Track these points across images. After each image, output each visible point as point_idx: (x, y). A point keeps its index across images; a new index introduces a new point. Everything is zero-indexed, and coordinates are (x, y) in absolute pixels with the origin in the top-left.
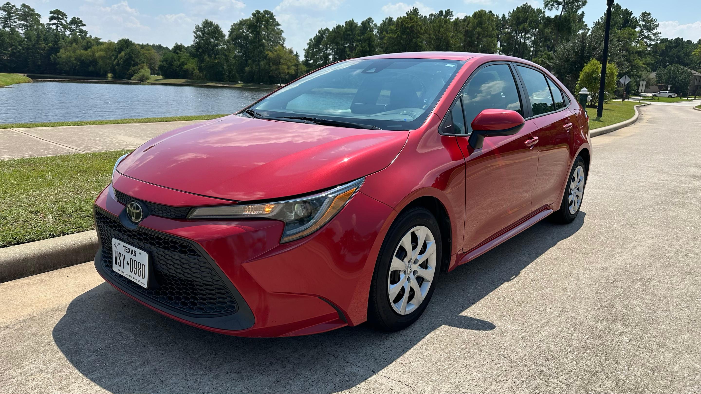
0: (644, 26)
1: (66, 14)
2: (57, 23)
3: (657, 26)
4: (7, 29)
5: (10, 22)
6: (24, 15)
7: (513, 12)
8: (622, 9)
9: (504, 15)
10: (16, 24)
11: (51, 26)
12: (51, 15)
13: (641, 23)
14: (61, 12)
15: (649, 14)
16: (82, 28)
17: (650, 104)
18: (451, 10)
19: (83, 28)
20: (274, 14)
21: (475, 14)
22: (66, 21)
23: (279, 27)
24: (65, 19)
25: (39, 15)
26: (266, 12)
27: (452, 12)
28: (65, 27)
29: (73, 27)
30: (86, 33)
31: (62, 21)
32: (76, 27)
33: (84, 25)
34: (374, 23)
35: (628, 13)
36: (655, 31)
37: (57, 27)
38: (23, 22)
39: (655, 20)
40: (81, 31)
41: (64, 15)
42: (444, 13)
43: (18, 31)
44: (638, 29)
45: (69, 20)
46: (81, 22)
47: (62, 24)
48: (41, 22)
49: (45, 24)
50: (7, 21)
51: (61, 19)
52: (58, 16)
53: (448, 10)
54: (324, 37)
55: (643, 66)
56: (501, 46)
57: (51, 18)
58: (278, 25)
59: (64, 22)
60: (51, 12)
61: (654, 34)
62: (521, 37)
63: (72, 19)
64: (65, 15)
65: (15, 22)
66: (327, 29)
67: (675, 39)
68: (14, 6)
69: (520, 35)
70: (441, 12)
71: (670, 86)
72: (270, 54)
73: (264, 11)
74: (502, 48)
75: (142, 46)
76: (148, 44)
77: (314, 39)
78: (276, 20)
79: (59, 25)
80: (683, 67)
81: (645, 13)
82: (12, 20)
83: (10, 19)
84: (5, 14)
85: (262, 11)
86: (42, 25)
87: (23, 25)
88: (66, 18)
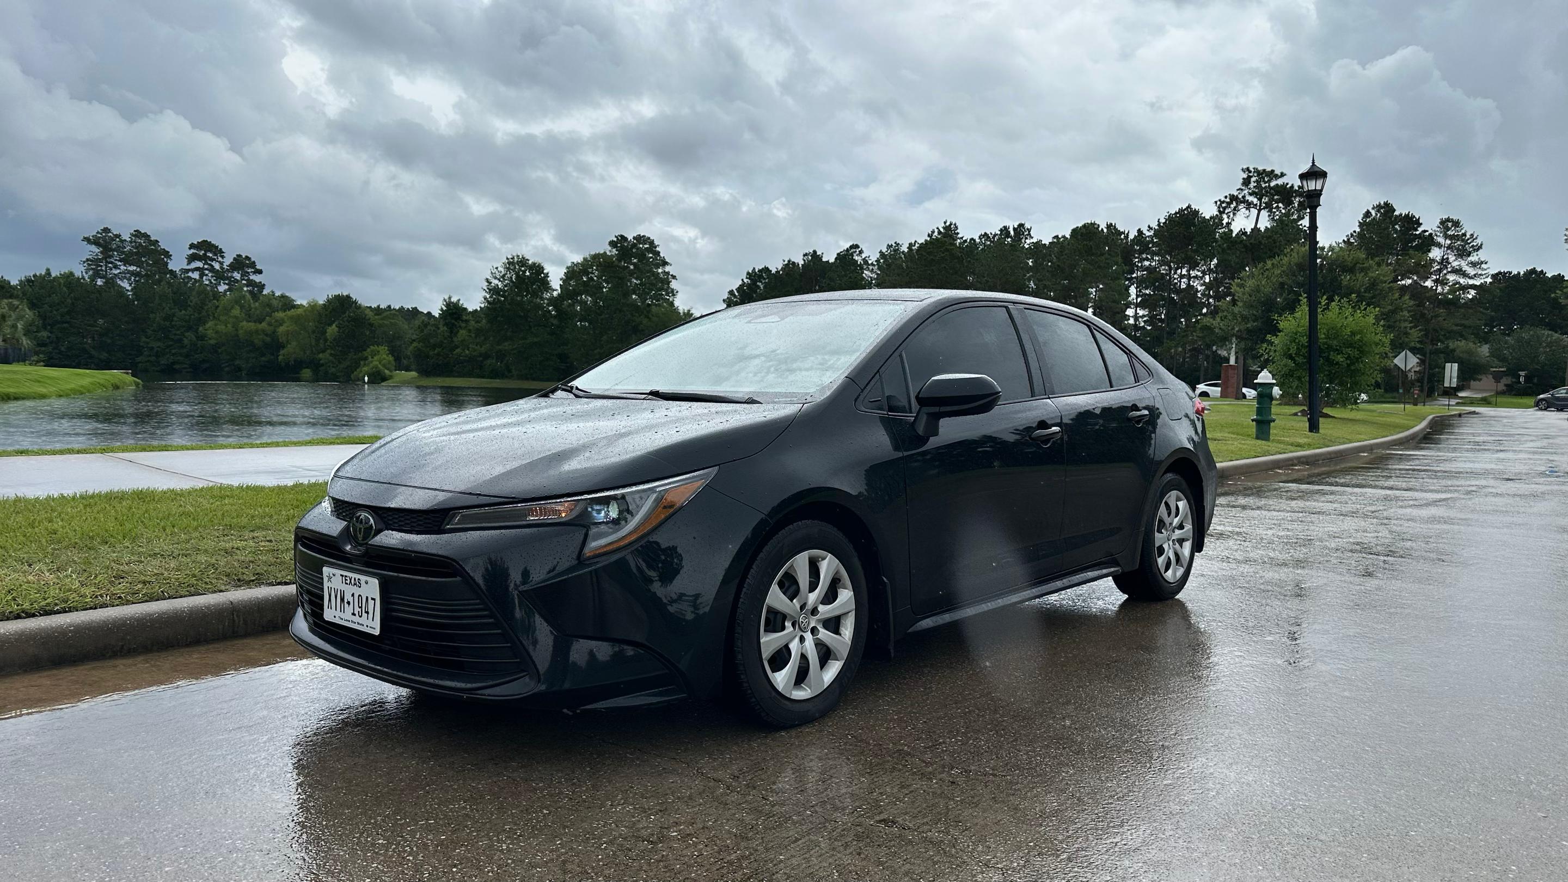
0: (1449, 247)
1: (223, 250)
2: (203, 269)
3: (1480, 247)
4: (100, 282)
5: (106, 267)
6: (136, 254)
7: (1159, 225)
8: (1397, 213)
9: (1140, 231)
10: (118, 271)
11: (190, 274)
12: (192, 251)
13: (1441, 240)
14: (213, 245)
15: (1457, 224)
16: (252, 277)
17: (1474, 413)
18: (1027, 226)
19: (256, 278)
20: (656, 243)
21: (1074, 231)
22: (221, 263)
23: (667, 269)
24: (220, 259)
25: (167, 254)
26: (640, 239)
27: (1029, 230)
28: (220, 276)
29: (237, 276)
30: (262, 286)
31: (213, 263)
32: (242, 275)
33: (260, 272)
34: (863, 256)
35: (1411, 222)
36: (1473, 258)
37: (202, 275)
38: (132, 268)
39: (1472, 235)
40: (251, 283)
41: (218, 252)
42: (1012, 233)
43: (122, 284)
44: (1436, 254)
45: (228, 261)
46: (253, 265)
47: (212, 269)
48: (170, 267)
49: (178, 270)
50: (101, 266)
51: (213, 260)
52: (205, 254)
53: (1021, 225)
54: (759, 287)
55: (1455, 328)
56: (1137, 296)
57: (192, 258)
58: (665, 263)
59: (217, 266)
60: (192, 246)
61: (1474, 264)
62: (1182, 276)
63: (235, 259)
64: (221, 251)
65: (116, 267)
66: (766, 270)
67: (1525, 274)
68: (118, 236)
69: (1179, 271)
70: (1005, 230)
71: (1523, 373)
72: (645, 321)
73: (634, 238)
74: (1139, 299)
75: (378, 310)
76: (389, 307)
77: (738, 290)
78: (662, 255)
79: (207, 272)
80: (1550, 332)
81: (1448, 220)
82: (111, 263)
83: (107, 262)
84: (97, 250)
85: (630, 238)
86: (172, 272)
87: (133, 273)
88: (223, 257)
